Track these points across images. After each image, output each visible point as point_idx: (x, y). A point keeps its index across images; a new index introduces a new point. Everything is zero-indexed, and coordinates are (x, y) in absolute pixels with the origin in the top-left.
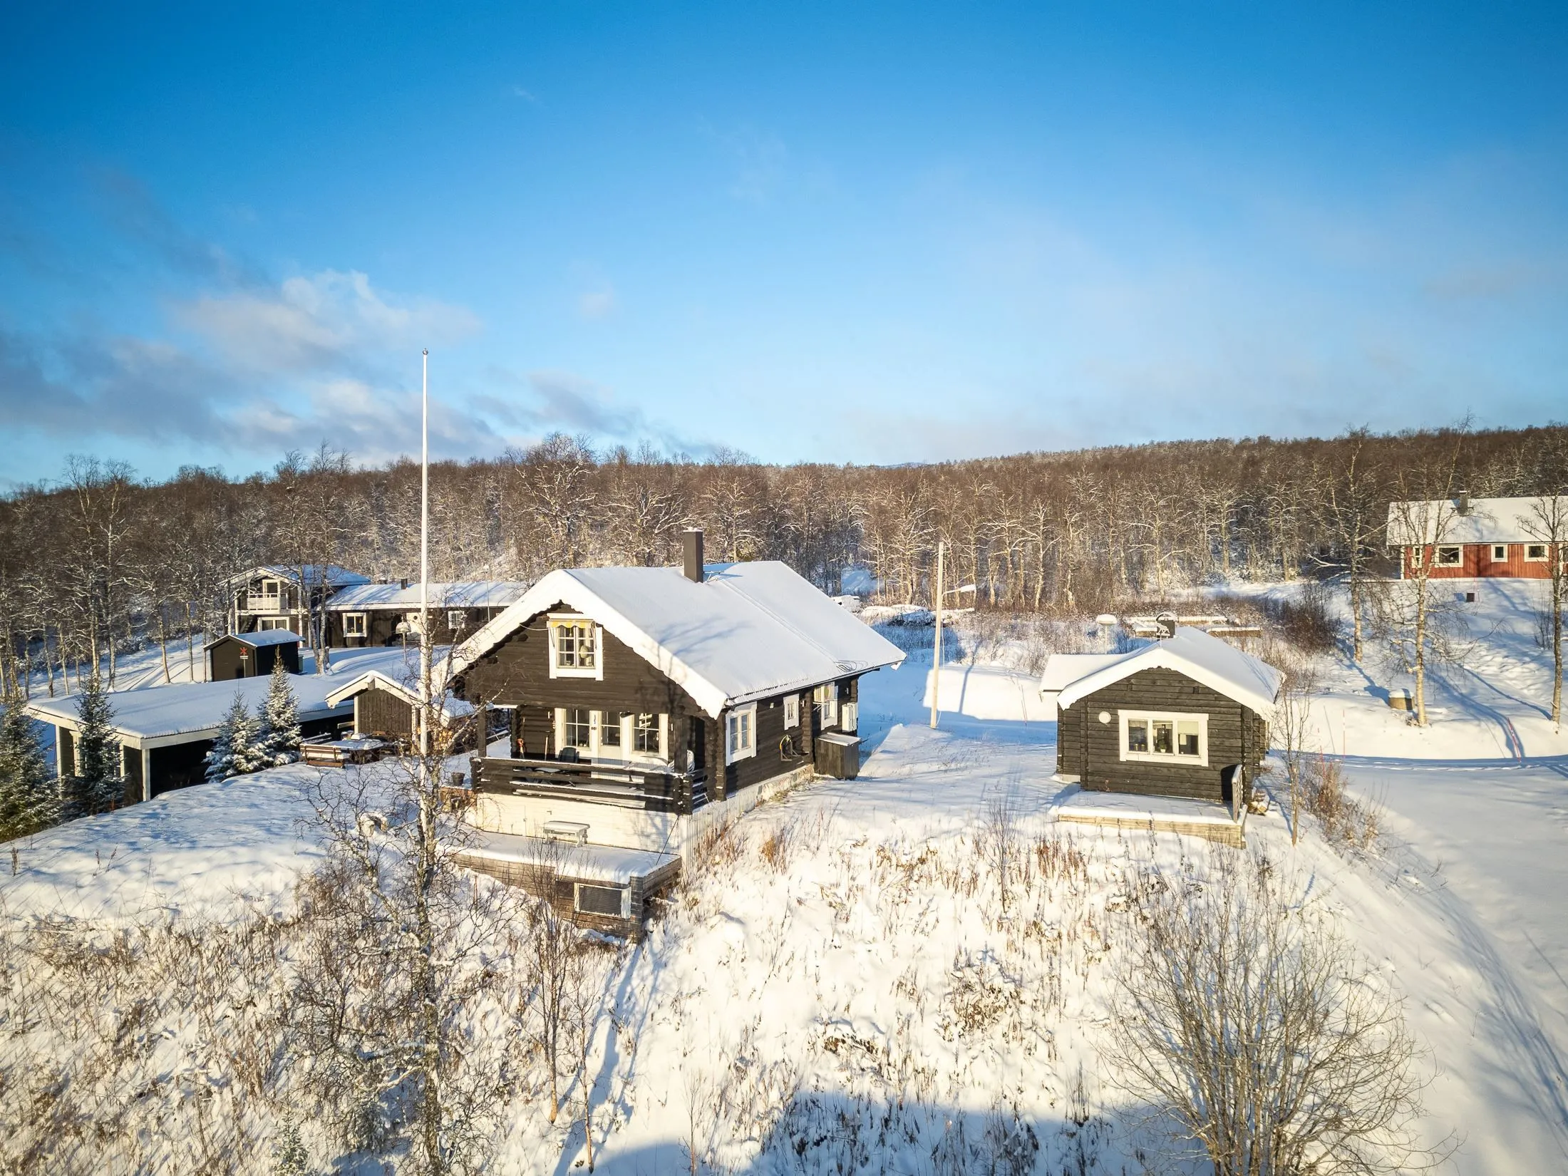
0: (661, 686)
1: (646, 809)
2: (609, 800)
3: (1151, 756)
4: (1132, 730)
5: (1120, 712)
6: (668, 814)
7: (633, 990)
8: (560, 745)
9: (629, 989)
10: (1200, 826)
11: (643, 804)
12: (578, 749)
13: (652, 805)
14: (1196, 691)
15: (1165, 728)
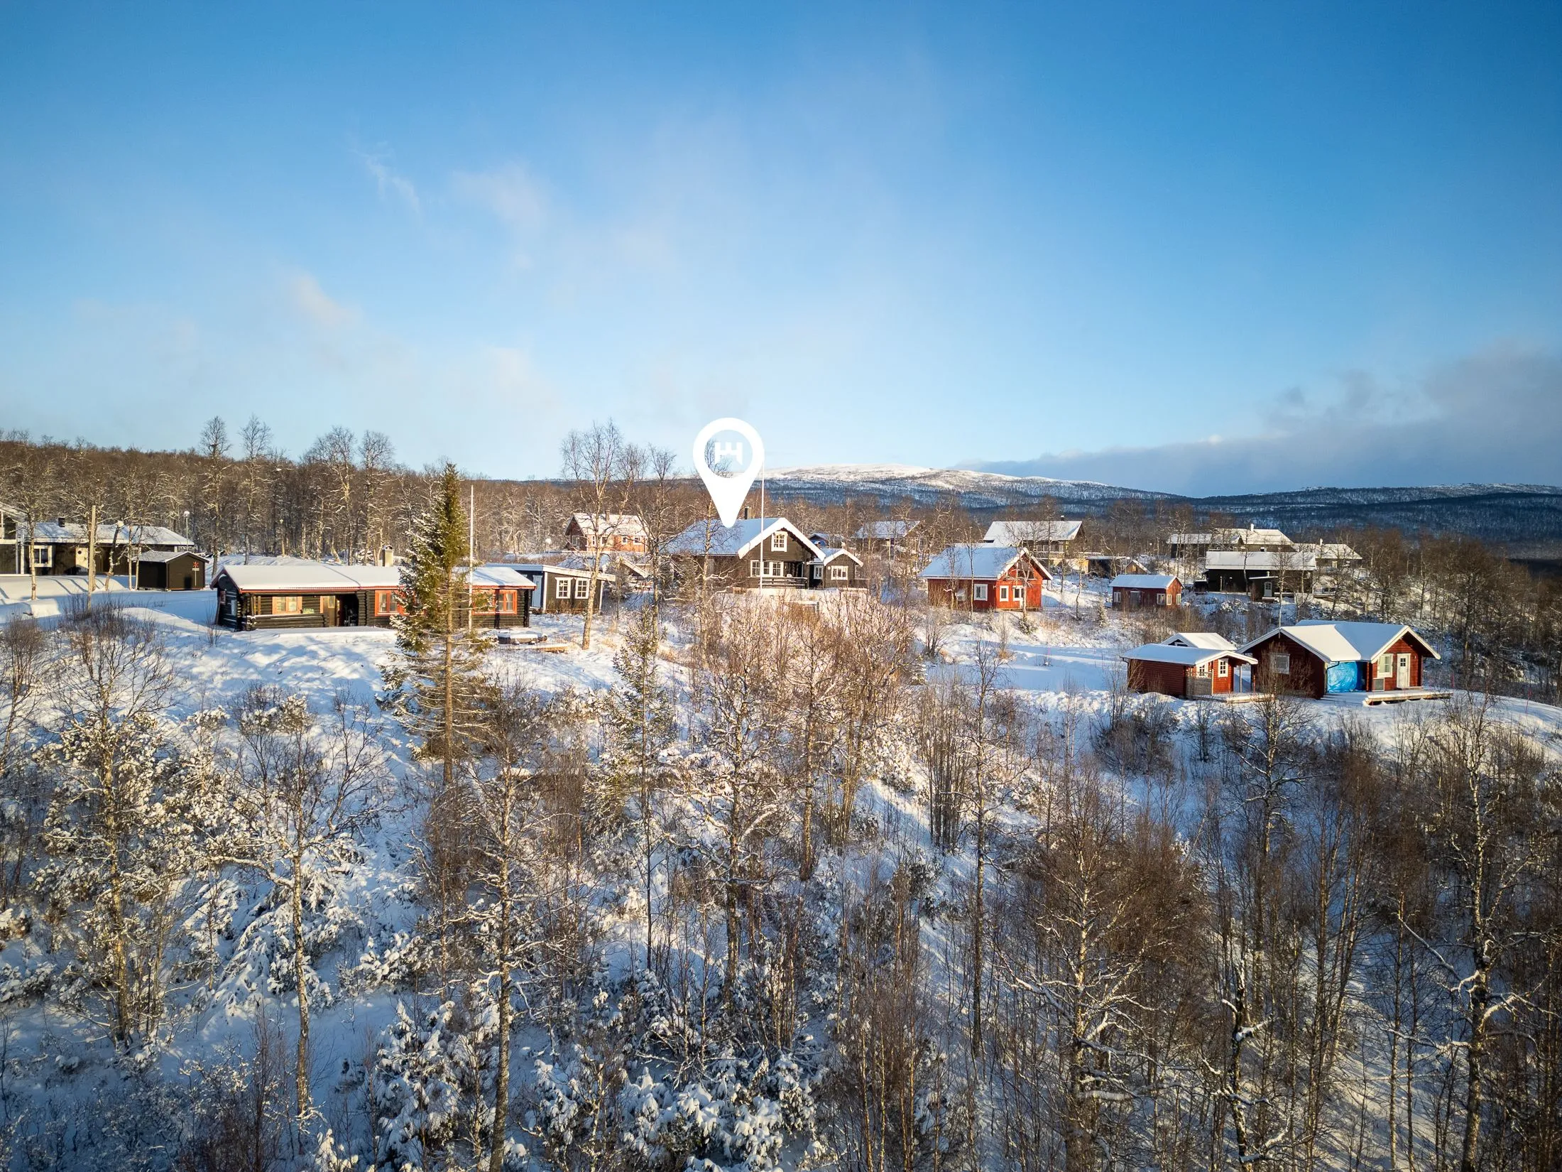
3: (837, 578)
13: (797, 587)
14: (846, 560)
15: (840, 571)
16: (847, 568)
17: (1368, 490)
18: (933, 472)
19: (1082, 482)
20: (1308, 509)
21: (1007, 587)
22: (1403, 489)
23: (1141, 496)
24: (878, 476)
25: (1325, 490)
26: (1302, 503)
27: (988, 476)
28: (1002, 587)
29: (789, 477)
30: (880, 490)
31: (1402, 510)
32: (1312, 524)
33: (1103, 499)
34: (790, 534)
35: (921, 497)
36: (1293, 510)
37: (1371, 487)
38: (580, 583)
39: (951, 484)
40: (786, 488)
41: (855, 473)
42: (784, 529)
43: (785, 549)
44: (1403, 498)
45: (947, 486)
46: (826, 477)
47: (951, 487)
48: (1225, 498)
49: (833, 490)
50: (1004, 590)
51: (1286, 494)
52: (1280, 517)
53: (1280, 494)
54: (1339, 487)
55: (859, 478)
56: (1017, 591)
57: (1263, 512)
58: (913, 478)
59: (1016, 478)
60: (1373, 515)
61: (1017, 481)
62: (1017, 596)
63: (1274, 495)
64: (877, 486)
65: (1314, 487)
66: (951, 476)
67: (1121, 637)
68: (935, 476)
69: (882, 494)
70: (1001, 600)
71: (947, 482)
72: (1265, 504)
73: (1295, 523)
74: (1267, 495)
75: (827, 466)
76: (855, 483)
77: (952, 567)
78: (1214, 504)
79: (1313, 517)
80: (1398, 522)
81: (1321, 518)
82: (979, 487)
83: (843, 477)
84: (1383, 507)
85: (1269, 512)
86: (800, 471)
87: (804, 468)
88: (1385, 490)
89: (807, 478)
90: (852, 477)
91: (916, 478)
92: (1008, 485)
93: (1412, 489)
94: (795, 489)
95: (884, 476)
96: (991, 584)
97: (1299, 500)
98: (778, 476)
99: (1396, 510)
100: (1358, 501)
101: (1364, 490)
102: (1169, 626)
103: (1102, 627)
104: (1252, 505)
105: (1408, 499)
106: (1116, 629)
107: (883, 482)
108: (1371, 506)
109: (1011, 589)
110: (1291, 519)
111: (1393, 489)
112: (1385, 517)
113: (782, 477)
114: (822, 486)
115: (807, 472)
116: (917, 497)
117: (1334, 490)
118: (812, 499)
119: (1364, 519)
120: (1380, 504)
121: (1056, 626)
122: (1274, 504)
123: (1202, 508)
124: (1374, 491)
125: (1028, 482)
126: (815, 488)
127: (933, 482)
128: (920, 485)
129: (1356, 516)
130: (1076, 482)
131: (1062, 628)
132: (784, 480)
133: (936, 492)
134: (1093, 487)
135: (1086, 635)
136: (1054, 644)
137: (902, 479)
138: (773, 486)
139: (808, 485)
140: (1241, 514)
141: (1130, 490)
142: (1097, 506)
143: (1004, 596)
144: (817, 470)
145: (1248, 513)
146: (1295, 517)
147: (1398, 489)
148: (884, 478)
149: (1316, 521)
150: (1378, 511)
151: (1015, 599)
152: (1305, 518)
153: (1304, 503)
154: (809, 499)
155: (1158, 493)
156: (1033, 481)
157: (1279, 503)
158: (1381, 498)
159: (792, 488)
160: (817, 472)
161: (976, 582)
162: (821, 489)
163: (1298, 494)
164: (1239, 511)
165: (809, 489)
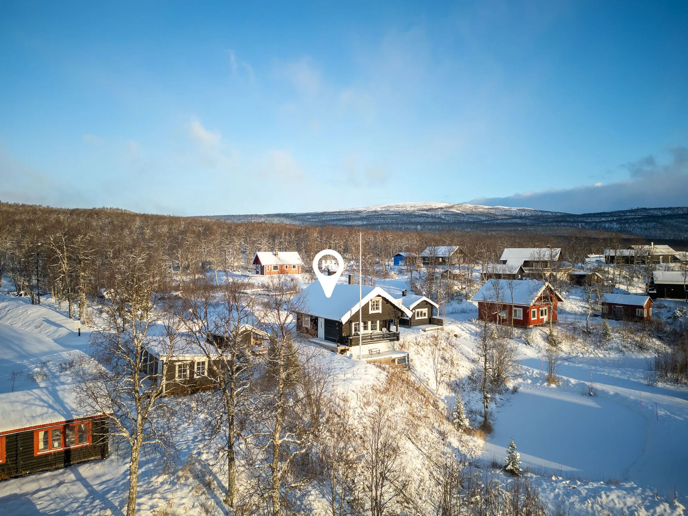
3: (420, 318)
4: (417, 313)
5: (416, 310)
6: (395, 341)
8: (353, 332)
11: (388, 341)
13: (391, 340)
14: (426, 304)
15: (422, 312)
16: (427, 309)
17: (662, 209)
18: (451, 205)
19: (521, 208)
20: (633, 218)
21: (535, 310)
22: (679, 208)
23: (550, 214)
24: (425, 207)
25: (640, 209)
26: (629, 216)
27: (477, 206)
28: (532, 310)
29: (384, 209)
30: (426, 214)
31: (680, 218)
32: (636, 226)
33: (532, 216)
34: (384, 299)
35: (445, 217)
36: (625, 219)
37: (663, 207)
38: (199, 364)
39: (459, 210)
40: (382, 214)
41: (414, 207)
42: (379, 296)
43: (380, 311)
44: (679, 212)
45: (457, 211)
46: (401, 209)
47: (459, 212)
48: (591, 214)
49: (404, 215)
50: (534, 312)
51: (621, 212)
52: (619, 223)
53: (618, 212)
54: (648, 207)
55: (416, 209)
56: (542, 312)
57: (611, 220)
58: (441, 208)
59: (490, 207)
60: (665, 221)
61: (491, 209)
62: (542, 315)
63: (615, 212)
64: (425, 212)
65: (635, 207)
66: (459, 207)
67: (623, 349)
68: (452, 207)
69: (427, 216)
70: (533, 319)
71: (457, 210)
72: (612, 216)
73: (627, 225)
74: (612, 212)
75: (401, 204)
76: (414, 211)
77: (498, 297)
78: (586, 217)
79: (636, 222)
80: (677, 224)
81: (640, 223)
82: (472, 211)
83: (408, 209)
84: (670, 217)
85: (613, 221)
86: (389, 206)
87: (391, 205)
88: (670, 209)
89: (391, 209)
90: (412, 208)
91: (443, 208)
92: (486, 210)
93: (683, 207)
94: (387, 215)
95: (427, 208)
96: (526, 310)
97: (628, 214)
98: (379, 209)
99: (677, 218)
100: (657, 214)
101: (660, 209)
102: (654, 337)
103: (609, 340)
104: (605, 217)
105: (682, 213)
106: (618, 341)
107: (427, 211)
108: (664, 216)
109: (538, 310)
110: (625, 223)
111: (674, 208)
112: (671, 221)
113: (380, 209)
114: (399, 213)
115: (392, 207)
116: (443, 217)
117: (645, 209)
118: (395, 219)
119: (661, 223)
120: (668, 215)
121: (574, 339)
122: (616, 216)
123: (580, 219)
124: (665, 209)
125: (495, 209)
126: (396, 214)
127: (451, 210)
128: (445, 211)
129: (657, 222)
130: (519, 208)
131: (579, 340)
132: (382, 211)
133: (452, 215)
134: (527, 210)
135: (598, 347)
136: (574, 355)
137: (436, 209)
138: (377, 214)
139: (392, 213)
140: (600, 222)
141: (545, 212)
142: (529, 219)
143: (534, 316)
144: (396, 206)
145: (603, 221)
146: (627, 223)
147: (677, 208)
148: (427, 209)
149: (637, 224)
150: (667, 219)
151: (541, 317)
152: (632, 223)
153: (630, 216)
154: (393, 219)
155: (558, 213)
156: (498, 208)
157: (618, 216)
158: (669, 212)
159: (385, 215)
160: (396, 207)
161: (515, 306)
162: (398, 215)
163: (627, 211)
164: (599, 220)
165: (393, 215)
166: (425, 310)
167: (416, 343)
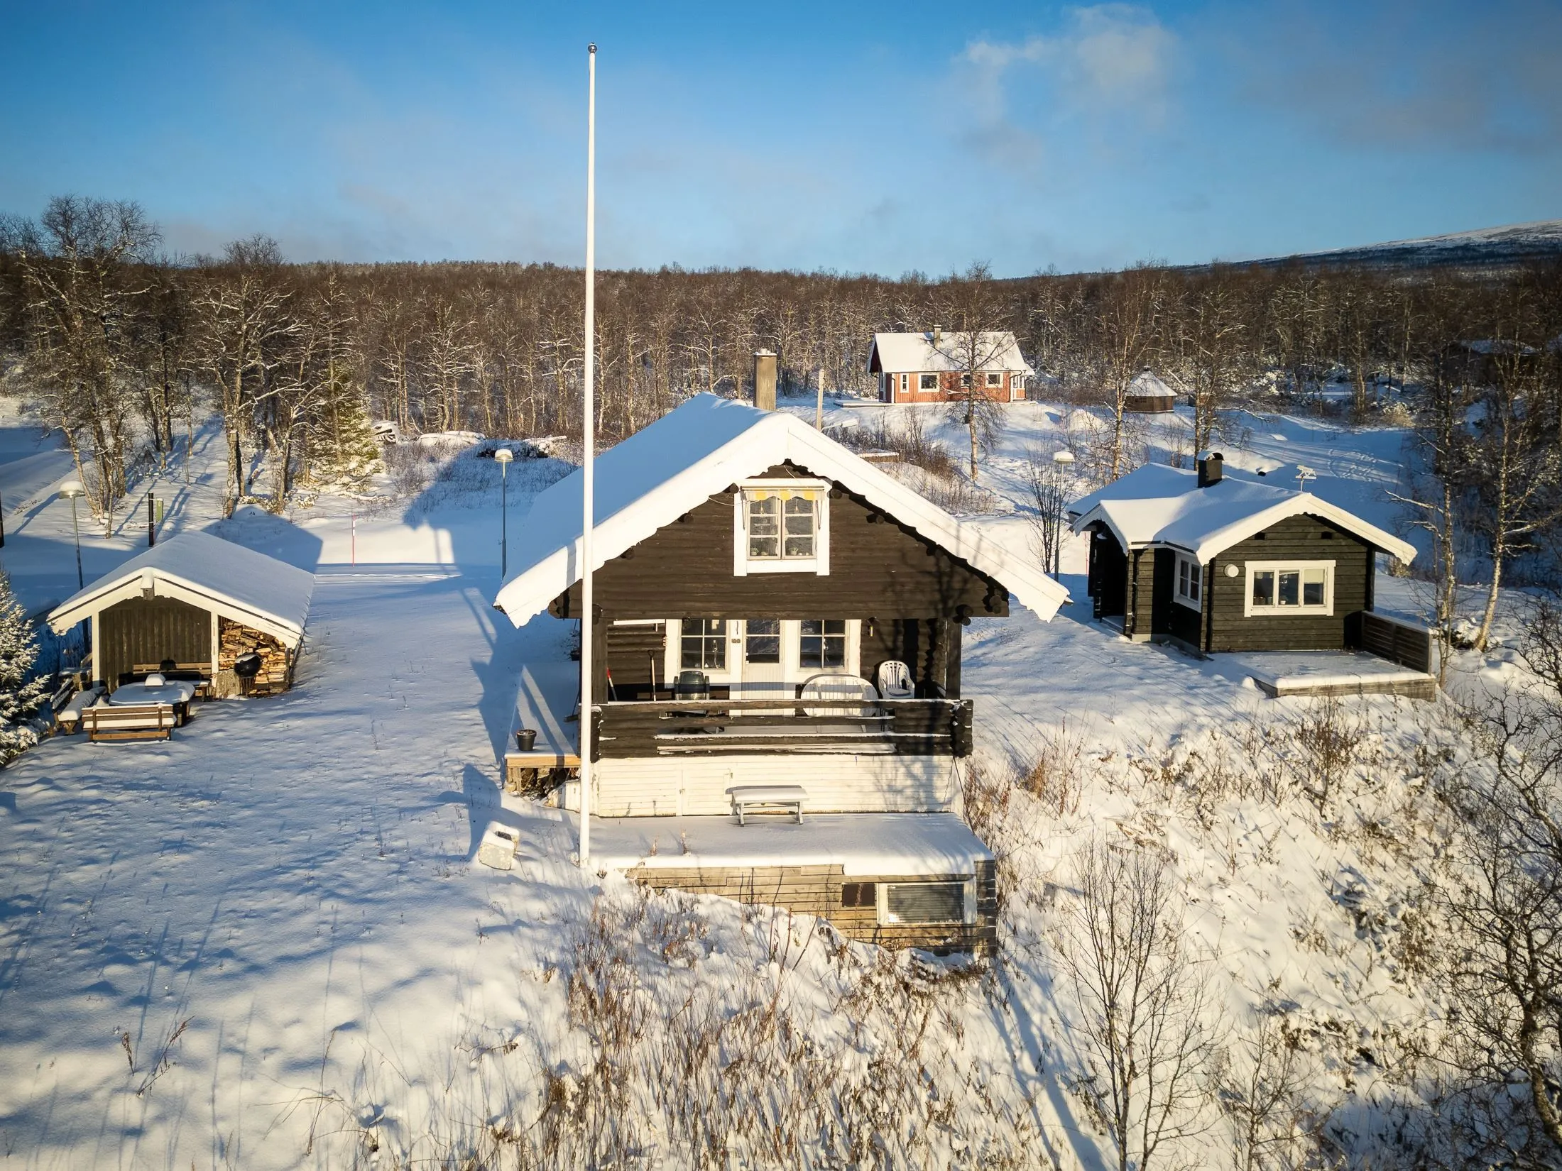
0: (927, 579)
1: (896, 753)
2: (830, 747)
3: (1278, 609)
4: (1257, 583)
5: (1248, 564)
6: (936, 758)
7: (1040, 1029)
8: (672, 670)
9: (1035, 1031)
10: (1402, 684)
11: (884, 747)
12: (706, 672)
13: (903, 748)
14: (1326, 536)
15: (1294, 578)
16: (1332, 564)
43: (819, 563)
166: (1320, 571)
167: (1166, 764)
